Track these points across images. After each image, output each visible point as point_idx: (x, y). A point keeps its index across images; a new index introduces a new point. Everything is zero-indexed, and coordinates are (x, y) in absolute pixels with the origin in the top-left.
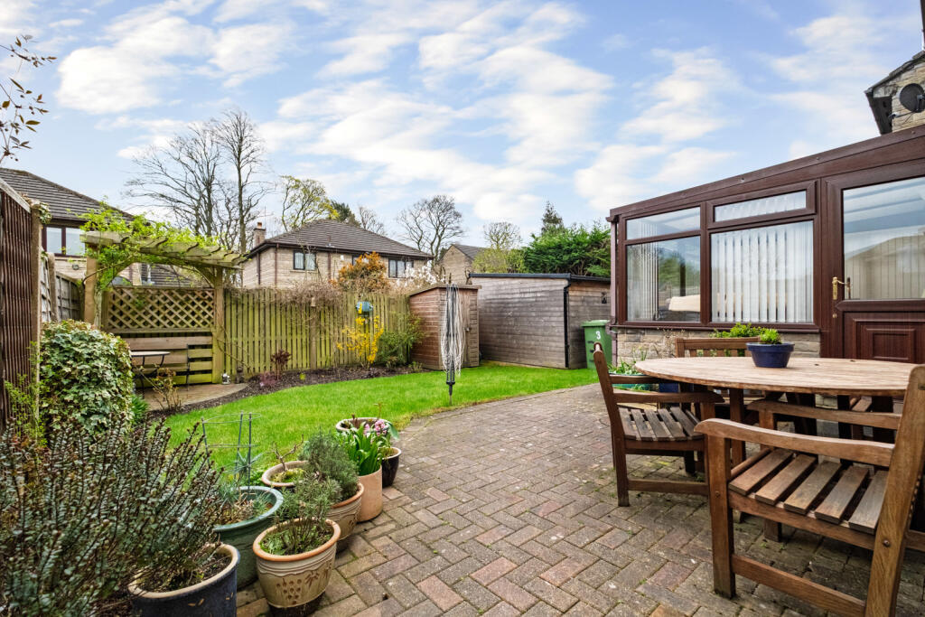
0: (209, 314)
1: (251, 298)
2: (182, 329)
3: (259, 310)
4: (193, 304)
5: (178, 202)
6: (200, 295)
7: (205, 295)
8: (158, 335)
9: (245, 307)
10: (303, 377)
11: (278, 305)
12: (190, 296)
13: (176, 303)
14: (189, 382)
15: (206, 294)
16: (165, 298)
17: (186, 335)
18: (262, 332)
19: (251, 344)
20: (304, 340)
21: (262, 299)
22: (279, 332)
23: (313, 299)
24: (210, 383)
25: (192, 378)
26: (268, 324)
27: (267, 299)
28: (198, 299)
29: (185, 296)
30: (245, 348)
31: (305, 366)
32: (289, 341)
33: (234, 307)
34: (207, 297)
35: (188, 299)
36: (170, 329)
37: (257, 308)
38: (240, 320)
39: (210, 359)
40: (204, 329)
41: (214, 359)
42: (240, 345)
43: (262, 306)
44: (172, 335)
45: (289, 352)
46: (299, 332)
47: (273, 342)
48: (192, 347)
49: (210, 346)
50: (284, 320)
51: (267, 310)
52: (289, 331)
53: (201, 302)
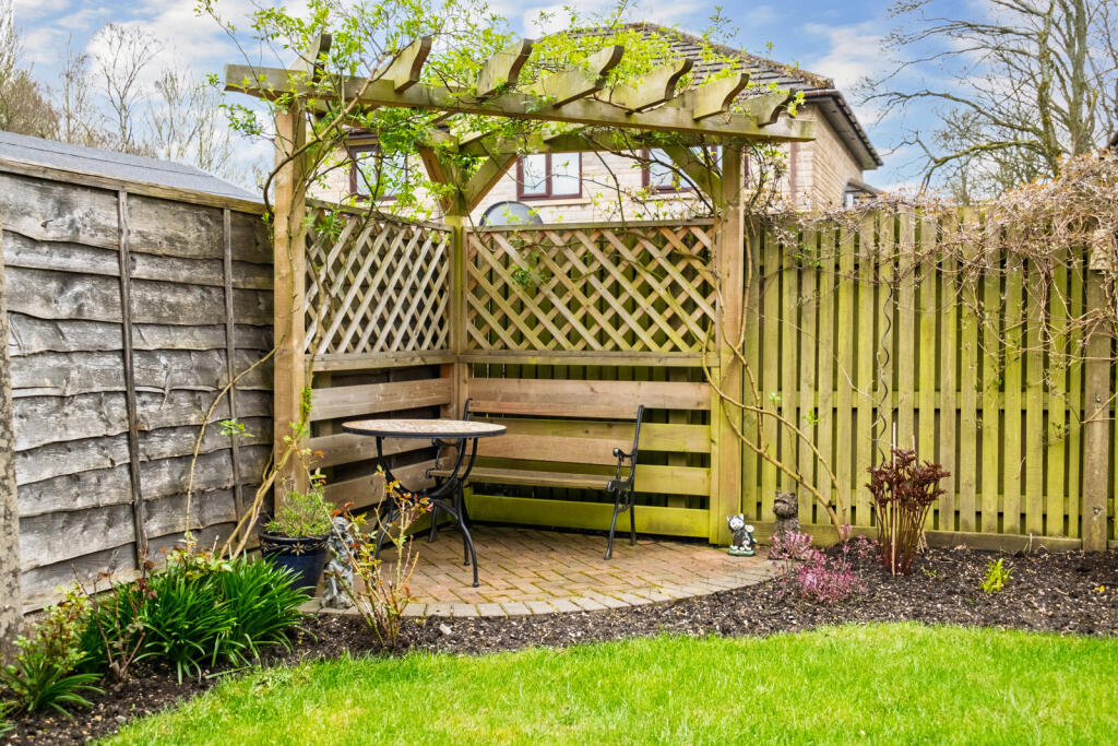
0: (704, 305)
1: (846, 243)
2: (629, 357)
3: (876, 288)
4: (661, 273)
5: (1004, 31)
6: (675, 241)
7: (690, 241)
8: (569, 373)
9: (827, 281)
10: (996, 575)
11: (949, 272)
12: (652, 249)
13: (616, 273)
14: (641, 527)
15: (696, 240)
16: (587, 259)
17: (634, 374)
18: (885, 376)
19: (844, 418)
20: (1057, 417)
21: (886, 251)
22: (949, 376)
23: (1099, 234)
24: (702, 541)
25: (647, 517)
26: (906, 346)
27: (906, 246)
28: (673, 258)
29: (638, 249)
30: (807, 433)
31: (1055, 524)
32: (990, 419)
33: (789, 280)
34: (697, 249)
35: (647, 258)
36: (601, 357)
37: (866, 278)
38: (808, 329)
39: (702, 460)
40: (687, 358)
41: (714, 461)
42: (788, 417)
43: (886, 273)
44: (602, 373)
45: (947, 462)
46: (1034, 379)
47: (926, 417)
48: (650, 415)
49: (702, 417)
50: (969, 327)
51: (906, 291)
52: (990, 375)
53: (682, 266)
